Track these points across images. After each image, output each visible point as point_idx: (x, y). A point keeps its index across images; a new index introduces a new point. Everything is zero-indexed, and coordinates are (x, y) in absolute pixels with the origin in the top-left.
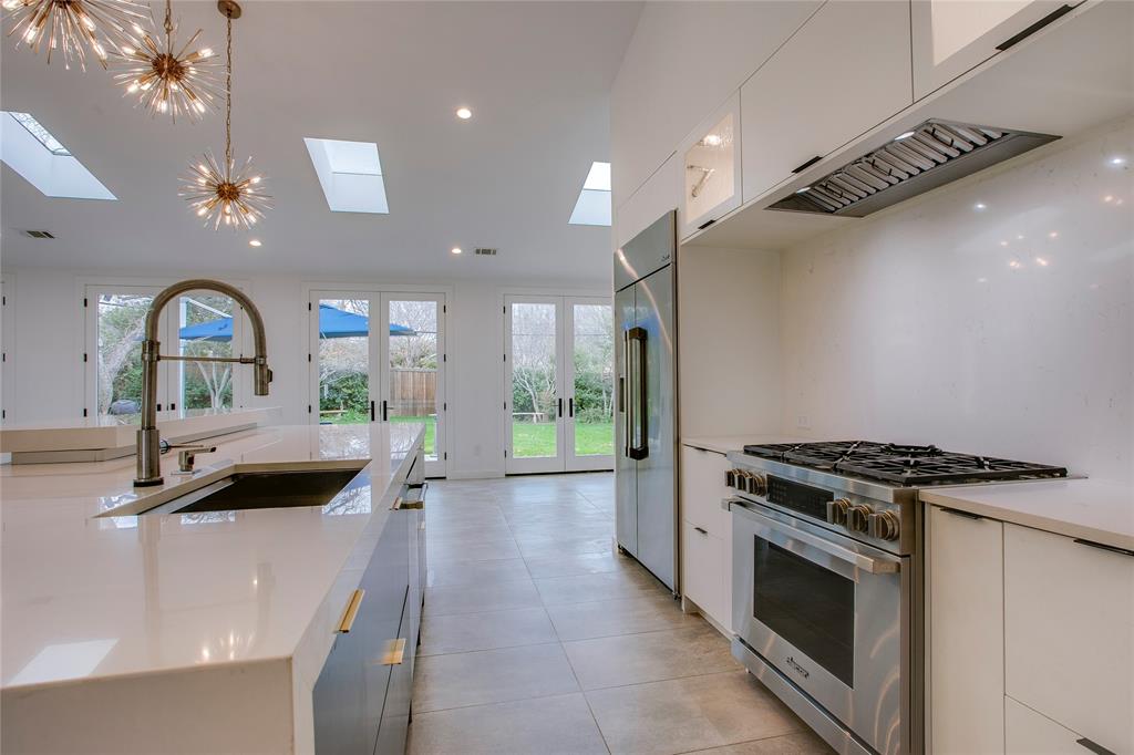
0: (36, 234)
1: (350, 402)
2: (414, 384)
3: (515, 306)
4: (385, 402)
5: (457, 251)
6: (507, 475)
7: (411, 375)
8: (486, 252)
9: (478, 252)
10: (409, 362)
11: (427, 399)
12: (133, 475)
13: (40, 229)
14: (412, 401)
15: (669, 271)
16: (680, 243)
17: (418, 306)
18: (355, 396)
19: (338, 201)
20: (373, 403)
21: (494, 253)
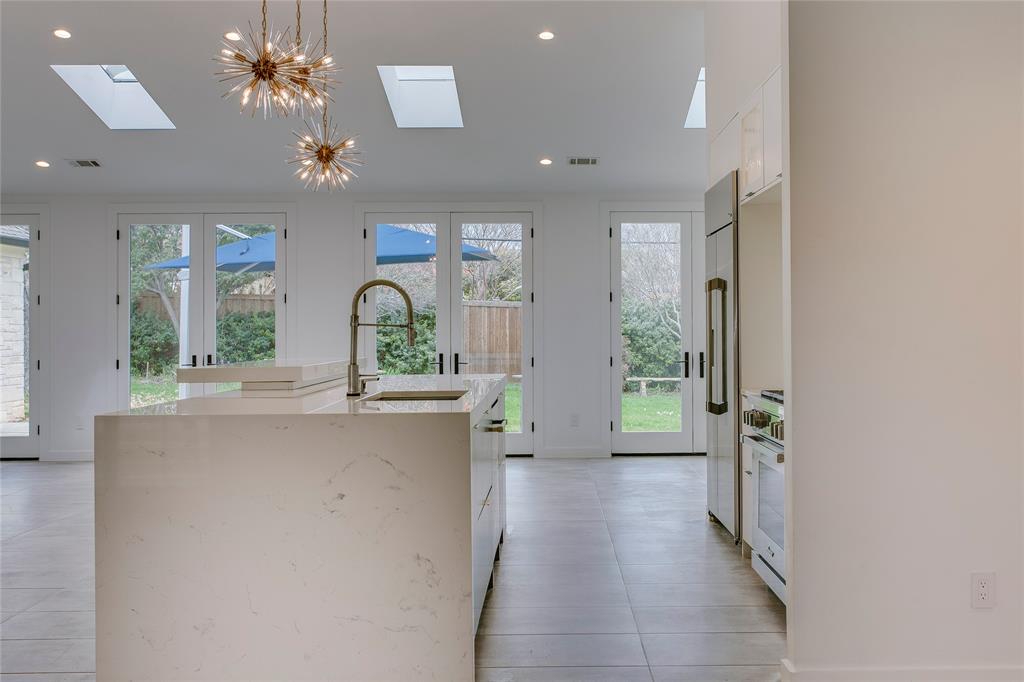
0: (83, 163)
1: (388, 357)
2: (490, 327)
3: (626, 227)
4: (457, 355)
5: (546, 162)
6: (614, 455)
7: (485, 313)
8: (585, 161)
9: (573, 162)
10: (481, 288)
11: (511, 351)
12: (345, 389)
13: (88, 158)
14: (486, 356)
15: (730, 230)
16: (741, 204)
17: (498, 230)
18: (397, 347)
19: (406, 115)
20: (441, 356)
21: (594, 162)
